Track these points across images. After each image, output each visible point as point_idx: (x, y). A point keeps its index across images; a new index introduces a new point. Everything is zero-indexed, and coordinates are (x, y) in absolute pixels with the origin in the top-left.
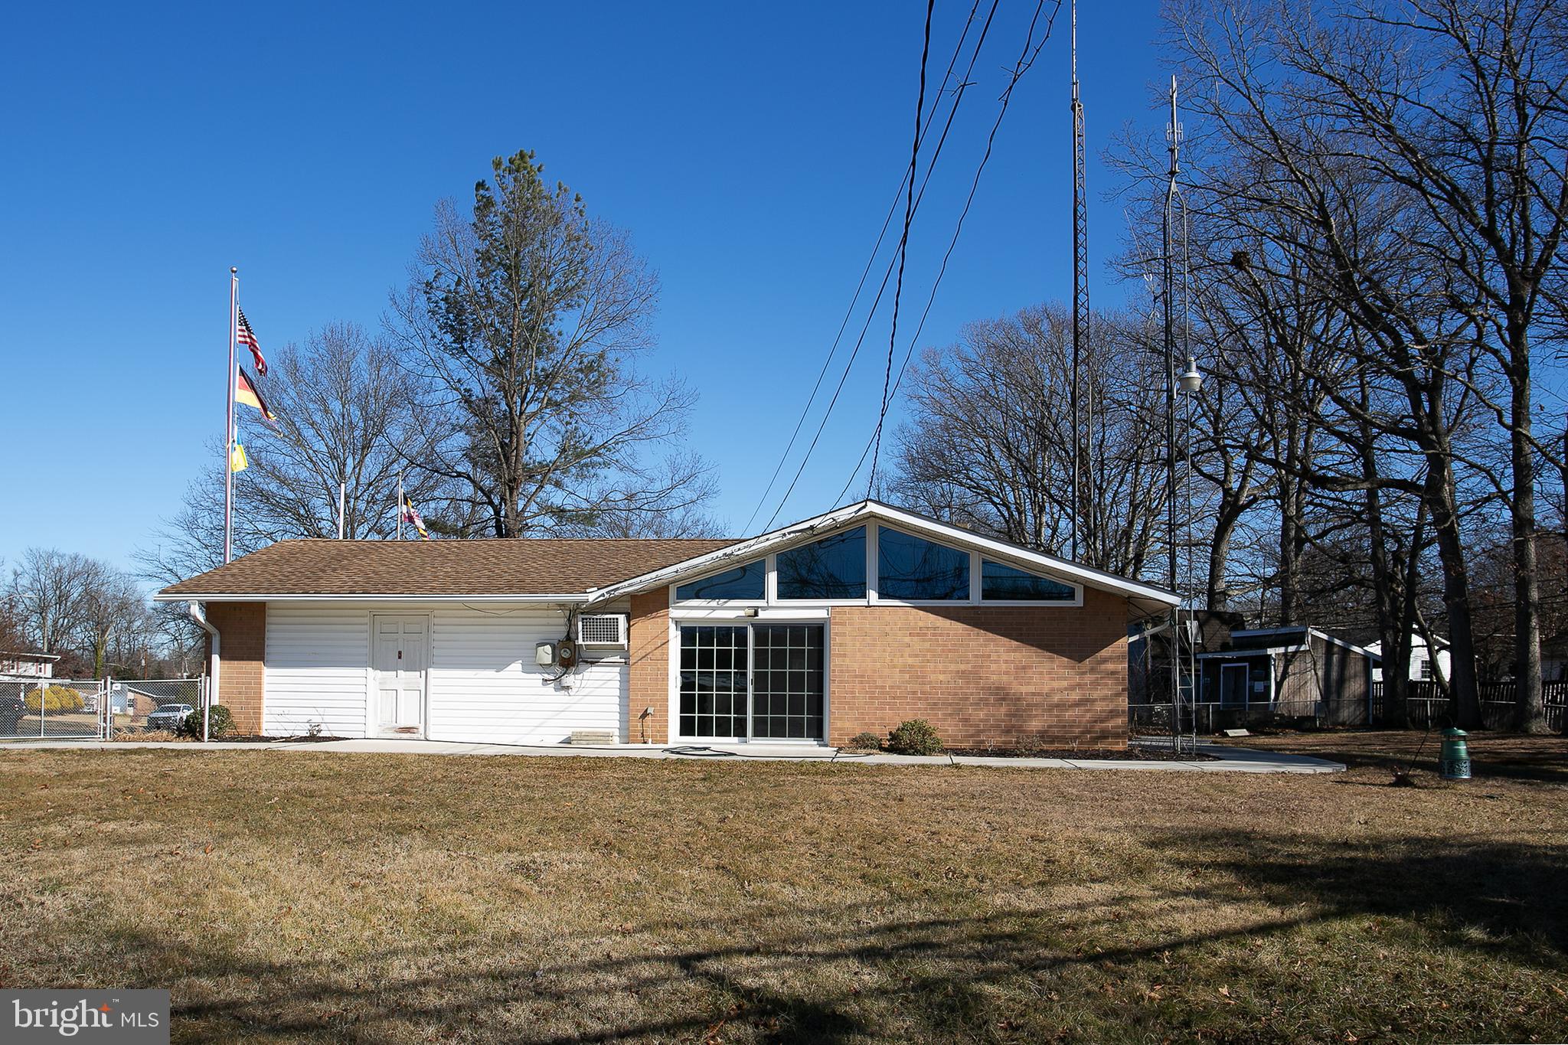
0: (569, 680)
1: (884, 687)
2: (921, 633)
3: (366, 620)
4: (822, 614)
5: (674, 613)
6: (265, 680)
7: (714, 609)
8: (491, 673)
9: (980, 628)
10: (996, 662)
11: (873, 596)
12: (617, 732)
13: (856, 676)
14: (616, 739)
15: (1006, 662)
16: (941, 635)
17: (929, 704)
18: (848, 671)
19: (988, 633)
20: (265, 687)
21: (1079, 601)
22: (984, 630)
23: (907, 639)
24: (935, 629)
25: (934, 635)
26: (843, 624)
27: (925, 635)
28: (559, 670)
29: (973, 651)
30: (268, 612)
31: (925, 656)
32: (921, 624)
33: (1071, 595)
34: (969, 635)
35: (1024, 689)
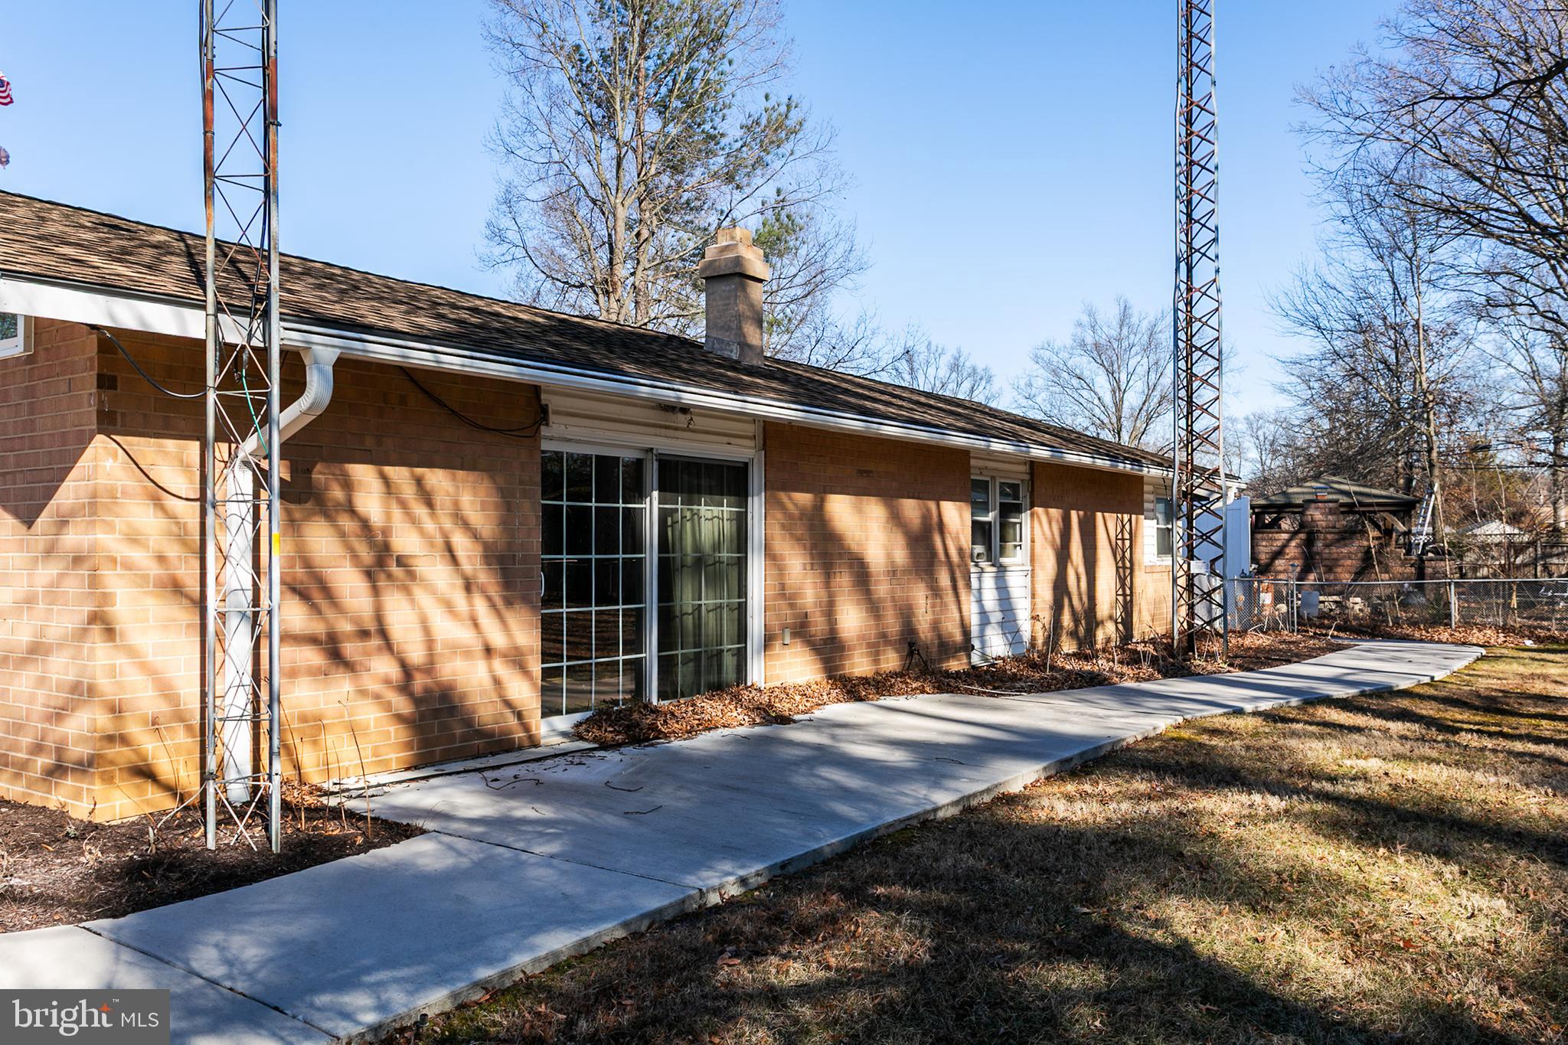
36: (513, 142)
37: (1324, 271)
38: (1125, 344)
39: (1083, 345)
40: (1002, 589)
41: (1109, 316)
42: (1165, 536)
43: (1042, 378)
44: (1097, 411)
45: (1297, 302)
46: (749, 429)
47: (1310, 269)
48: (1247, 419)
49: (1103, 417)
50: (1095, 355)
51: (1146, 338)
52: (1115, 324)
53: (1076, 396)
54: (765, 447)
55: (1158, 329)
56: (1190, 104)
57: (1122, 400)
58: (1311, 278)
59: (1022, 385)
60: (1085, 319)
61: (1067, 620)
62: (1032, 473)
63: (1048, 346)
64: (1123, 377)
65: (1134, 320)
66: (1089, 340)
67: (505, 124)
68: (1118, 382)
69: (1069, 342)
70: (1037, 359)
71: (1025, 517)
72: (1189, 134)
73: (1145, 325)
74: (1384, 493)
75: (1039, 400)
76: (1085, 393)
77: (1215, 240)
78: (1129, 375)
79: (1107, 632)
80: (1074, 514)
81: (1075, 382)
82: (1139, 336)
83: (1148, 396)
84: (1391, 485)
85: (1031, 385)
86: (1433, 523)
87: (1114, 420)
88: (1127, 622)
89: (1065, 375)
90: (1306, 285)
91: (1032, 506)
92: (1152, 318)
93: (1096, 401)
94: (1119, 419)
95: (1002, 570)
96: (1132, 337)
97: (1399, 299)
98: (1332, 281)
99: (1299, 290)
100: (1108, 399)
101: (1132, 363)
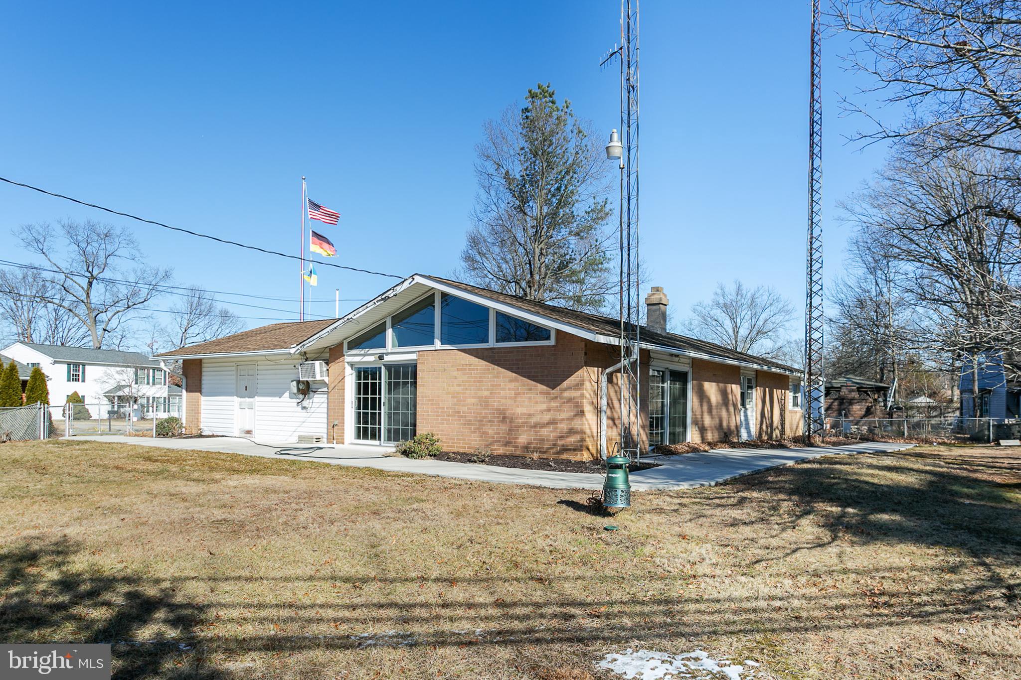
0: (306, 403)
1: (443, 408)
2: (461, 369)
3: (233, 368)
4: (413, 357)
5: (348, 359)
6: (203, 403)
7: (364, 355)
8: (277, 399)
9: (495, 364)
10: (504, 389)
11: (438, 344)
12: (325, 436)
13: (430, 400)
14: (325, 440)
15: (509, 389)
16: (473, 370)
17: (466, 421)
18: (426, 397)
19: (500, 368)
20: (203, 407)
21: (552, 342)
22: (498, 365)
23: (455, 373)
24: (470, 365)
25: (470, 370)
26: (423, 363)
27: (465, 370)
28: (301, 396)
29: (491, 381)
30: (204, 365)
31: (465, 385)
32: (463, 362)
33: (548, 338)
34: (489, 369)
35: (519, 411)
36: (481, 216)
37: (846, 279)
38: (739, 304)
39: (718, 304)
40: (746, 416)
41: (731, 289)
42: (795, 398)
43: (697, 320)
44: (725, 337)
45: (833, 292)
46: (687, 361)
47: (840, 278)
48: (796, 341)
49: (728, 340)
50: (724, 309)
51: (750, 301)
52: (734, 294)
53: (714, 329)
54: (692, 367)
55: (756, 296)
56: (812, 238)
57: (738, 332)
58: (840, 281)
59: (687, 323)
60: (719, 291)
61: (764, 427)
62: (757, 375)
63: (700, 305)
64: (738, 321)
65: (744, 292)
66: (721, 301)
67: (478, 207)
68: (736, 323)
69: (711, 303)
70: (694, 311)
71: (754, 390)
72: (811, 248)
73: (749, 295)
74: (871, 383)
75: (695, 331)
76: (719, 328)
77: (821, 289)
78: (742, 320)
79: (777, 433)
80: (767, 389)
81: (714, 323)
82: (746, 300)
83: (751, 331)
84: (873, 379)
85: (691, 324)
86: (894, 397)
87: (734, 342)
88: (783, 432)
89: (709, 319)
90: (837, 285)
91: (756, 386)
92: (752, 291)
93: (725, 333)
94: (736, 342)
95: (746, 409)
96: (743, 300)
97: (881, 293)
98: (849, 284)
99: (834, 287)
100: (731, 332)
101: (743, 314)
